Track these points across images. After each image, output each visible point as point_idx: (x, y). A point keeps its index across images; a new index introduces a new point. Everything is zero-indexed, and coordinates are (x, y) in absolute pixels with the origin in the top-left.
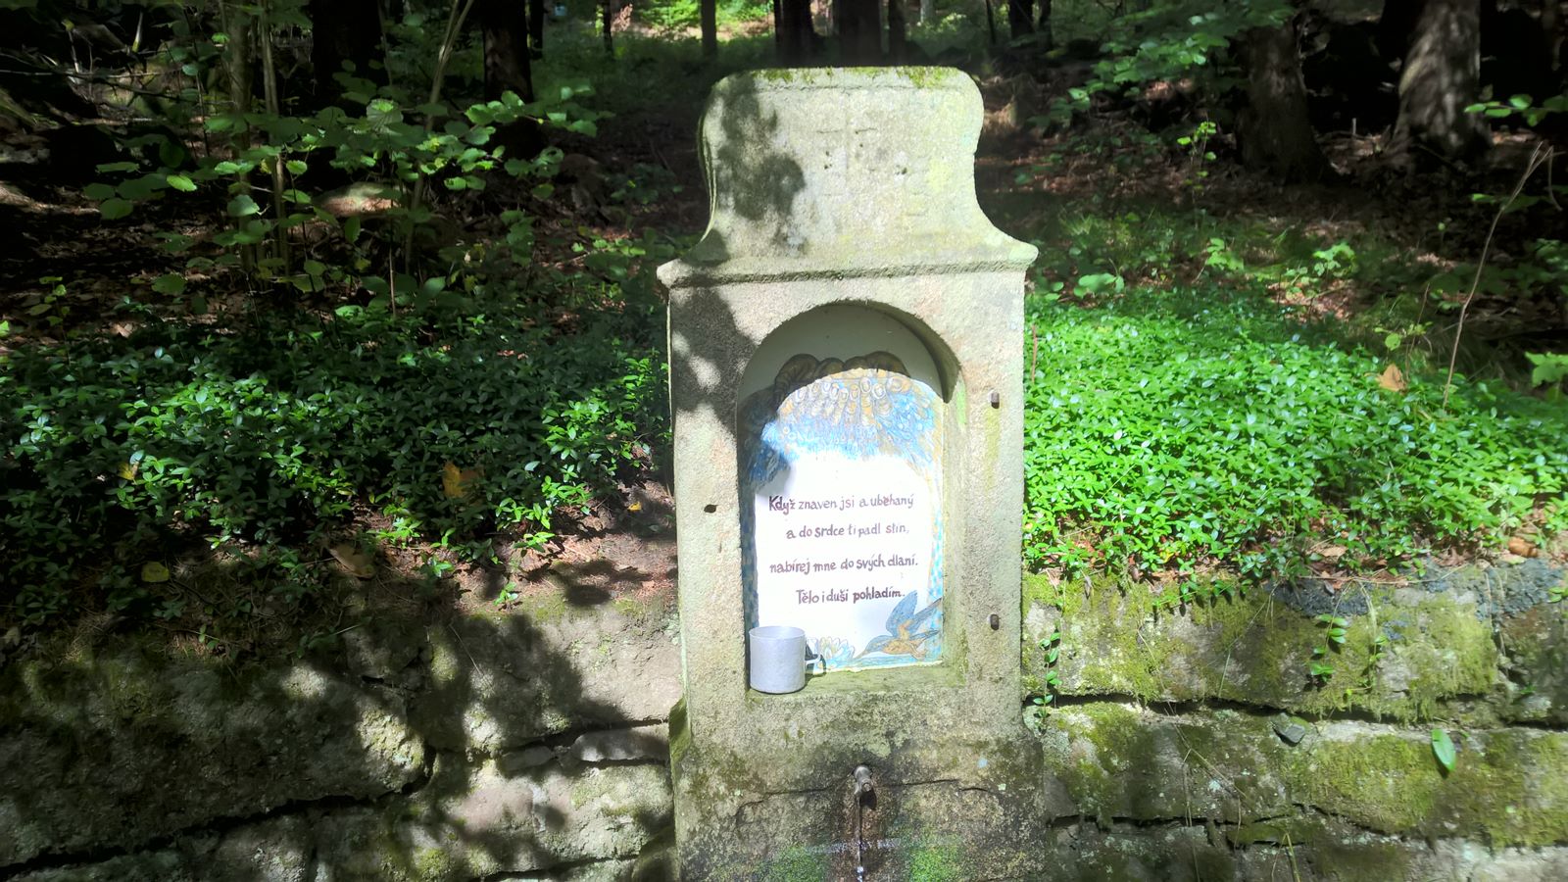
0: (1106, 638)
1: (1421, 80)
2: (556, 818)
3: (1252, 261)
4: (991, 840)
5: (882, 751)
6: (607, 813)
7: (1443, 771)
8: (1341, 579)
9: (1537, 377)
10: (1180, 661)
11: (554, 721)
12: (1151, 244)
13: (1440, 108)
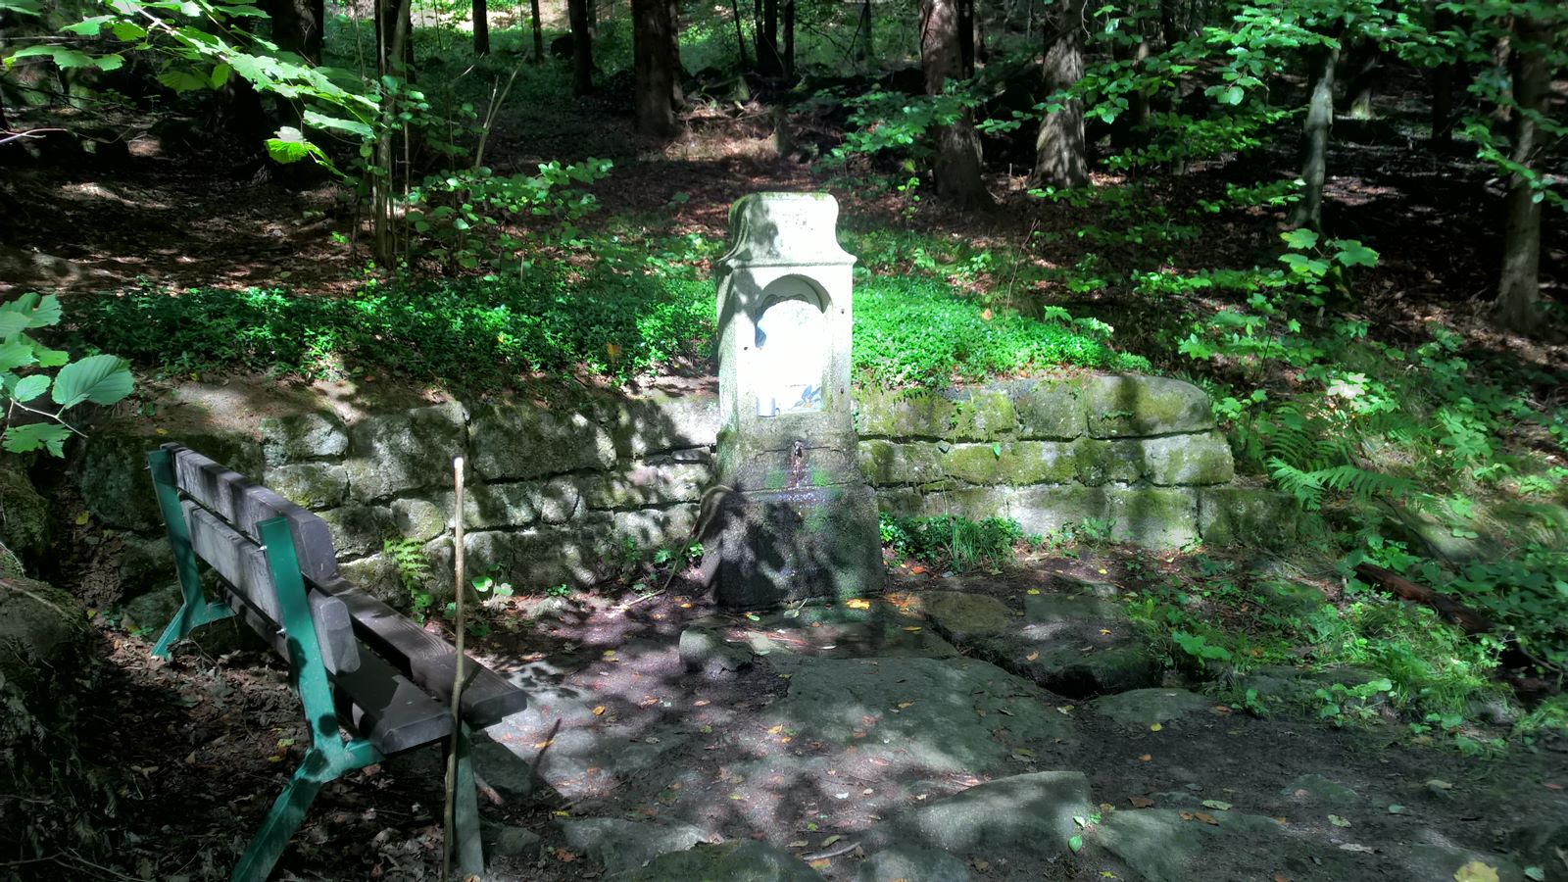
0: (876, 411)
1: (1049, 141)
2: (666, 482)
3: (940, 261)
4: (841, 468)
5: (804, 436)
6: (686, 481)
7: (997, 458)
8: (962, 386)
9: (1047, 316)
10: (904, 420)
11: (665, 442)
12: (884, 250)
13: (1060, 161)
